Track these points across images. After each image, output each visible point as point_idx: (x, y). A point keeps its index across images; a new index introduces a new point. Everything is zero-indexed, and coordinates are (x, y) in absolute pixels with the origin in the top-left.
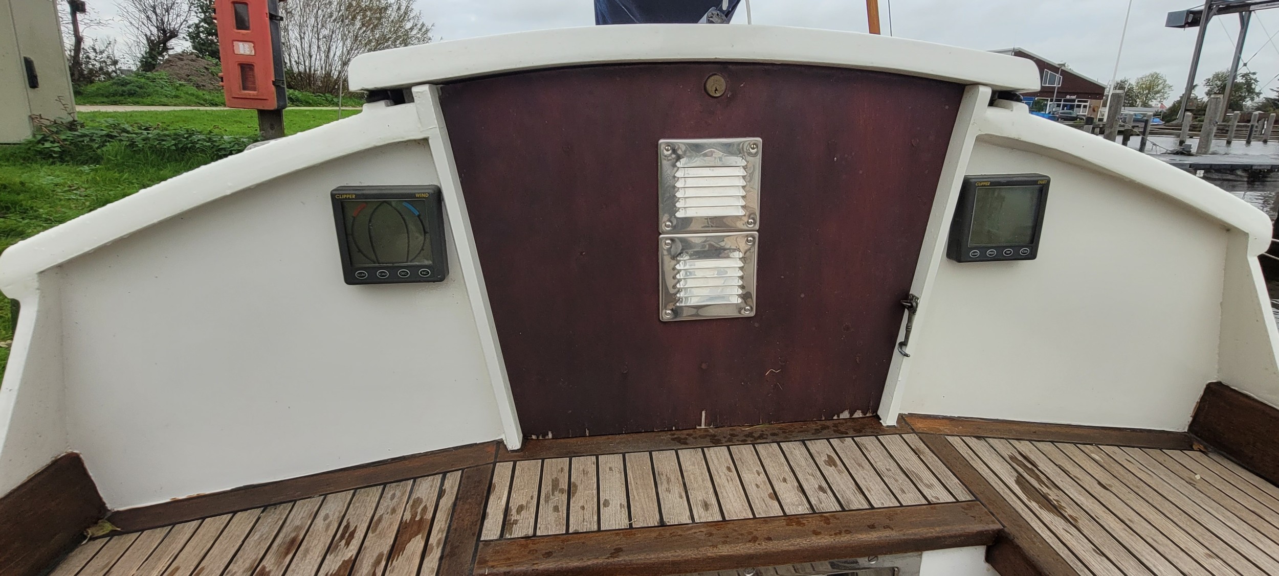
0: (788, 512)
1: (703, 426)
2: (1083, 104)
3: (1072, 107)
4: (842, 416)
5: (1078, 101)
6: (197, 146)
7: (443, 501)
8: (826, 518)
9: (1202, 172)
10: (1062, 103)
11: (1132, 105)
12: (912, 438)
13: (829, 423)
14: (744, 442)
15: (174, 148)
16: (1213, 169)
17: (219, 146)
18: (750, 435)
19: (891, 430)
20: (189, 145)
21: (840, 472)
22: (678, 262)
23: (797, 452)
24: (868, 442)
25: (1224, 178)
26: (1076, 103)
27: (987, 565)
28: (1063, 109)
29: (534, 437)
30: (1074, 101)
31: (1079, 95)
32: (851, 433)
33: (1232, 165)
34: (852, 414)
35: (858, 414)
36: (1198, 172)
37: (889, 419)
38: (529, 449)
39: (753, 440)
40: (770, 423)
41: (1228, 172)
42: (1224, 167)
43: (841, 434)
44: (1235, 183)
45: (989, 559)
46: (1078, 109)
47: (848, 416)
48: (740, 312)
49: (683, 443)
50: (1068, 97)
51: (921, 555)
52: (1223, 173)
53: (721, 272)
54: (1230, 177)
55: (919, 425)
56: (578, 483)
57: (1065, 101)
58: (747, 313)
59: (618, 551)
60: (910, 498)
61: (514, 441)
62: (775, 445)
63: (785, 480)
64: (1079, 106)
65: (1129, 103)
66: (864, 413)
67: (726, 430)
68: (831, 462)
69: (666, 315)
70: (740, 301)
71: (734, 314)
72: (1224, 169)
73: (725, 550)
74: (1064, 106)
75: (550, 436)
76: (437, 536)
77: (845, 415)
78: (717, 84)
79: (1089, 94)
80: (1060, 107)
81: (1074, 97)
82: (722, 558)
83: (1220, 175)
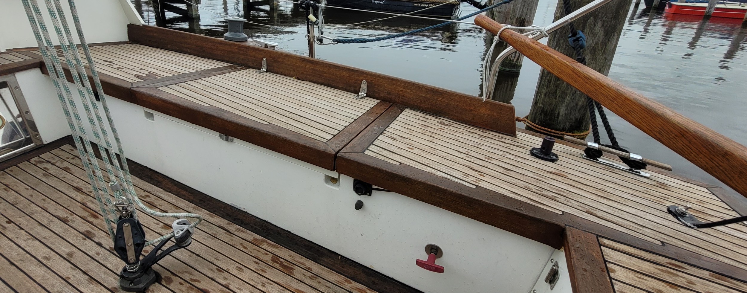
27: (43, 75)
45: (43, 73)
51: (15, 76)
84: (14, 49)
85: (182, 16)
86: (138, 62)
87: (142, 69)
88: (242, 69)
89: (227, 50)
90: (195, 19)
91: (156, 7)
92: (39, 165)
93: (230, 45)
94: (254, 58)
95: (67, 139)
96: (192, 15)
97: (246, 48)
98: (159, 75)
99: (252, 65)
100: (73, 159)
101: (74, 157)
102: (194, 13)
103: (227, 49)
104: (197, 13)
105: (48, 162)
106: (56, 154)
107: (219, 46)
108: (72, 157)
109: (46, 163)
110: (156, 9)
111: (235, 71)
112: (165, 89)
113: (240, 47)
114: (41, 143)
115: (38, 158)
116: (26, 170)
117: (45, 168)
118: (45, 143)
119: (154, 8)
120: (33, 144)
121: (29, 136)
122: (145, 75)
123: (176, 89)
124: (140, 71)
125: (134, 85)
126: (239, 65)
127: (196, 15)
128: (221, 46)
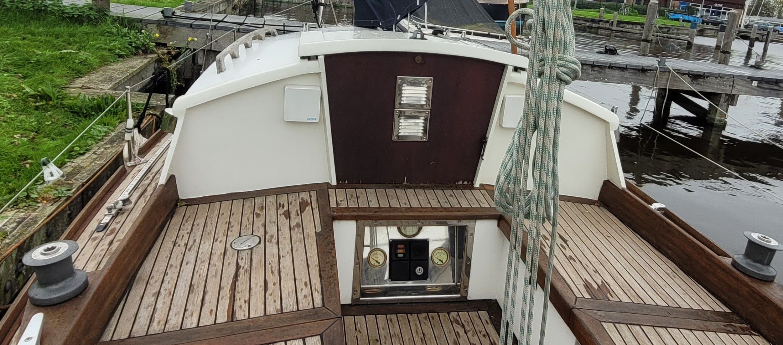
0: (433, 206)
1: (405, 183)
2: (728, 12)
3: (718, 14)
4: (459, 183)
5: (724, 9)
6: (49, 9)
7: (312, 199)
8: (445, 209)
9: (757, 82)
10: (711, 9)
11: (769, 16)
12: (484, 192)
13: (454, 185)
14: (420, 189)
15: (32, 9)
16: (765, 82)
17: (64, 10)
18: (423, 187)
19: (477, 188)
20: (43, 8)
21: (453, 198)
22: (400, 119)
23: (440, 193)
24: (467, 192)
25: (772, 88)
26: (722, 10)
27: (498, 228)
28: (711, 15)
29: (341, 182)
30: (720, 8)
31: (725, 4)
32: (461, 188)
33: (777, 80)
34: (463, 182)
35: (466, 183)
36: (754, 82)
37: (477, 185)
38: (339, 186)
39: (424, 188)
40: (431, 183)
41: (774, 84)
42: (771, 80)
43: (457, 188)
44: (778, 92)
45: (498, 226)
46: (723, 15)
47: (462, 183)
48: (421, 139)
49: (398, 188)
50: (716, 5)
51: (475, 222)
52: (771, 84)
53: (417, 124)
54: (776, 87)
55: (488, 188)
56: (360, 196)
57: (714, 8)
58: (425, 139)
59: (376, 212)
60: (476, 206)
61: (334, 183)
62: (432, 190)
63: (433, 199)
64: (724, 13)
65: (766, 13)
66: (468, 182)
67: (414, 185)
68: (451, 196)
69: (395, 138)
70: (422, 135)
71: (419, 140)
72: (772, 82)
73: (411, 214)
74: (713, 12)
75: (347, 182)
76: (315, 205)
77: (461, 182)
78: (419, 59)
79: (733, 4)
80: (709, 12)
81: (721, 5)
82: (410, 216)
83: (769, 85)
84: (486, 185)
85: (695, 116)
86: (596, 252)
87: (596, 271)
88: (743, 331)
89: (729, 285)
90: (716, 127)
91: (661, 96)
92: (454, 324)
93: (737, 279)
94: (773, 324)
95: (488, 303)
96: (714, 120)
97: (765, 300)
98: (613, 295)
99: (765, 332)
100: (484, 336)
101: (486, 334)
102: (717, 118)
103: (730, 283)
104: (723, 118)
105: (463, 326)
106: (472, 319)
107: (719, 270)
108: (484, 332)
109: (461, 326)
110: (659, 98)
111: (728, 332)
112: (611, 328)
113: (754, 292)
114: (465, 295)
115: (457, 316)
116: (443, 325)
117: (458, 333)
118: (469, 298)
119: (659, 95)
120: (459, 295)
121: (459, 284)
122: (596, 287)
123: (625, 337)
124: (592, 273)
125: (578, 305)
126: (743, 320)
127: (720, 121)
128: (722, 272)
